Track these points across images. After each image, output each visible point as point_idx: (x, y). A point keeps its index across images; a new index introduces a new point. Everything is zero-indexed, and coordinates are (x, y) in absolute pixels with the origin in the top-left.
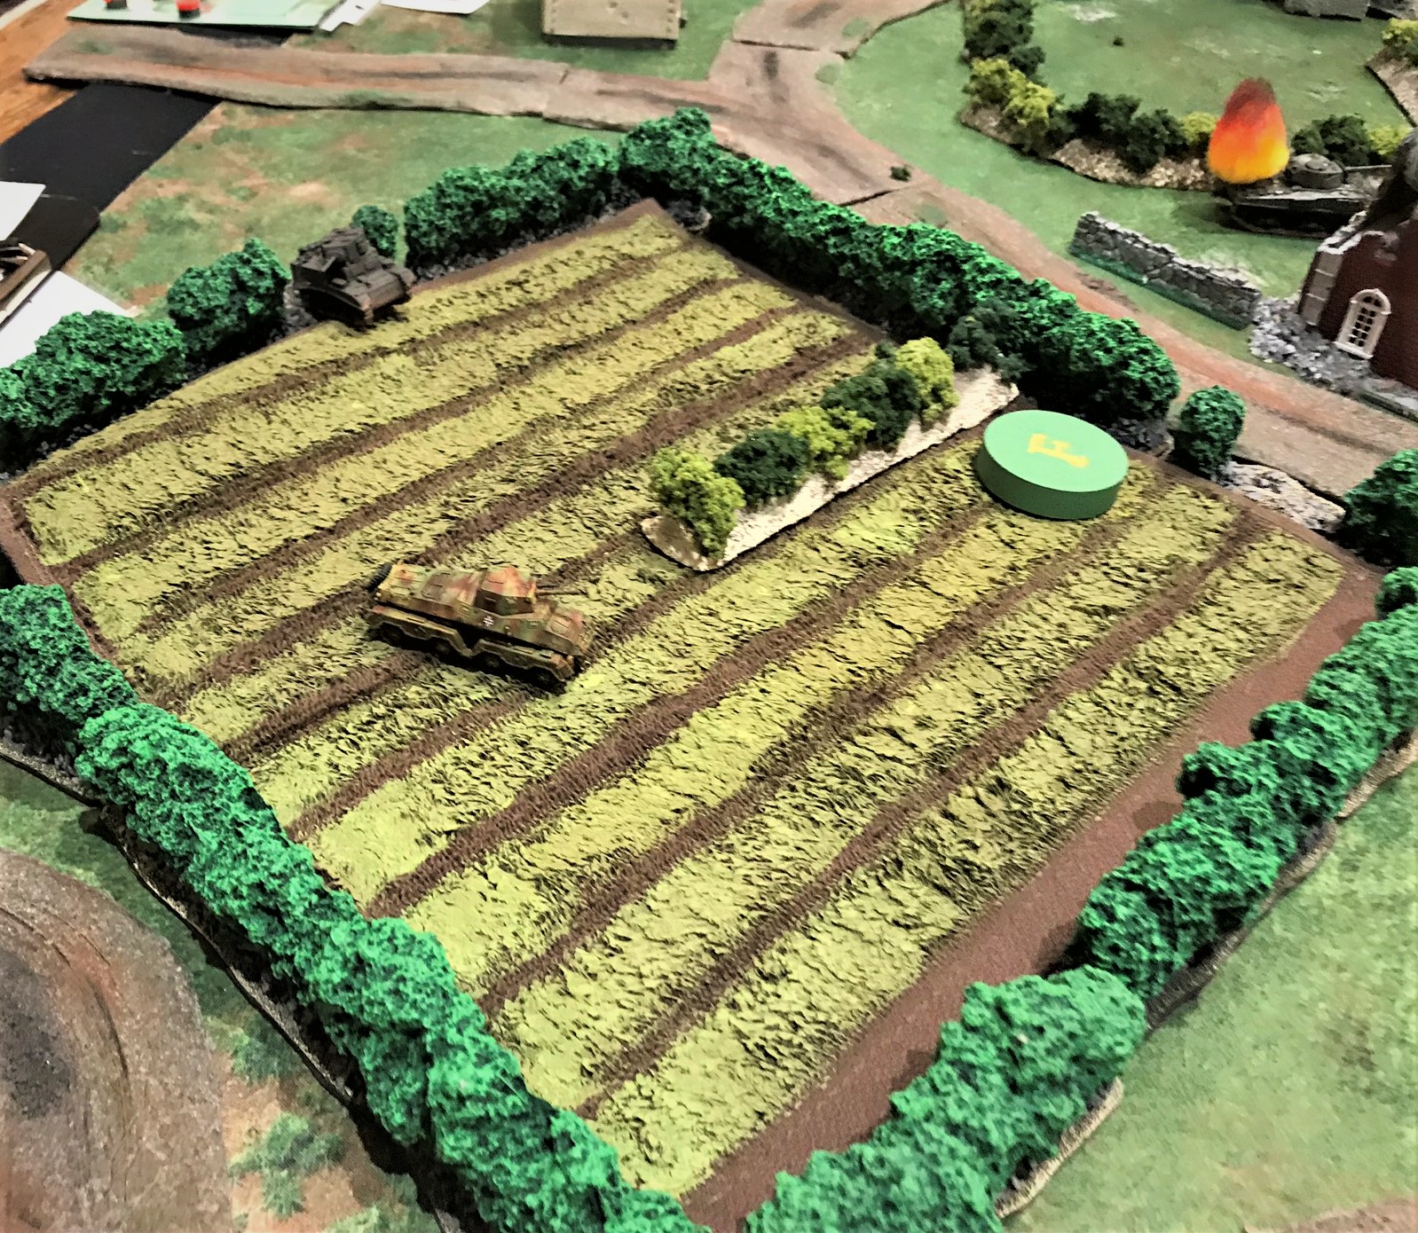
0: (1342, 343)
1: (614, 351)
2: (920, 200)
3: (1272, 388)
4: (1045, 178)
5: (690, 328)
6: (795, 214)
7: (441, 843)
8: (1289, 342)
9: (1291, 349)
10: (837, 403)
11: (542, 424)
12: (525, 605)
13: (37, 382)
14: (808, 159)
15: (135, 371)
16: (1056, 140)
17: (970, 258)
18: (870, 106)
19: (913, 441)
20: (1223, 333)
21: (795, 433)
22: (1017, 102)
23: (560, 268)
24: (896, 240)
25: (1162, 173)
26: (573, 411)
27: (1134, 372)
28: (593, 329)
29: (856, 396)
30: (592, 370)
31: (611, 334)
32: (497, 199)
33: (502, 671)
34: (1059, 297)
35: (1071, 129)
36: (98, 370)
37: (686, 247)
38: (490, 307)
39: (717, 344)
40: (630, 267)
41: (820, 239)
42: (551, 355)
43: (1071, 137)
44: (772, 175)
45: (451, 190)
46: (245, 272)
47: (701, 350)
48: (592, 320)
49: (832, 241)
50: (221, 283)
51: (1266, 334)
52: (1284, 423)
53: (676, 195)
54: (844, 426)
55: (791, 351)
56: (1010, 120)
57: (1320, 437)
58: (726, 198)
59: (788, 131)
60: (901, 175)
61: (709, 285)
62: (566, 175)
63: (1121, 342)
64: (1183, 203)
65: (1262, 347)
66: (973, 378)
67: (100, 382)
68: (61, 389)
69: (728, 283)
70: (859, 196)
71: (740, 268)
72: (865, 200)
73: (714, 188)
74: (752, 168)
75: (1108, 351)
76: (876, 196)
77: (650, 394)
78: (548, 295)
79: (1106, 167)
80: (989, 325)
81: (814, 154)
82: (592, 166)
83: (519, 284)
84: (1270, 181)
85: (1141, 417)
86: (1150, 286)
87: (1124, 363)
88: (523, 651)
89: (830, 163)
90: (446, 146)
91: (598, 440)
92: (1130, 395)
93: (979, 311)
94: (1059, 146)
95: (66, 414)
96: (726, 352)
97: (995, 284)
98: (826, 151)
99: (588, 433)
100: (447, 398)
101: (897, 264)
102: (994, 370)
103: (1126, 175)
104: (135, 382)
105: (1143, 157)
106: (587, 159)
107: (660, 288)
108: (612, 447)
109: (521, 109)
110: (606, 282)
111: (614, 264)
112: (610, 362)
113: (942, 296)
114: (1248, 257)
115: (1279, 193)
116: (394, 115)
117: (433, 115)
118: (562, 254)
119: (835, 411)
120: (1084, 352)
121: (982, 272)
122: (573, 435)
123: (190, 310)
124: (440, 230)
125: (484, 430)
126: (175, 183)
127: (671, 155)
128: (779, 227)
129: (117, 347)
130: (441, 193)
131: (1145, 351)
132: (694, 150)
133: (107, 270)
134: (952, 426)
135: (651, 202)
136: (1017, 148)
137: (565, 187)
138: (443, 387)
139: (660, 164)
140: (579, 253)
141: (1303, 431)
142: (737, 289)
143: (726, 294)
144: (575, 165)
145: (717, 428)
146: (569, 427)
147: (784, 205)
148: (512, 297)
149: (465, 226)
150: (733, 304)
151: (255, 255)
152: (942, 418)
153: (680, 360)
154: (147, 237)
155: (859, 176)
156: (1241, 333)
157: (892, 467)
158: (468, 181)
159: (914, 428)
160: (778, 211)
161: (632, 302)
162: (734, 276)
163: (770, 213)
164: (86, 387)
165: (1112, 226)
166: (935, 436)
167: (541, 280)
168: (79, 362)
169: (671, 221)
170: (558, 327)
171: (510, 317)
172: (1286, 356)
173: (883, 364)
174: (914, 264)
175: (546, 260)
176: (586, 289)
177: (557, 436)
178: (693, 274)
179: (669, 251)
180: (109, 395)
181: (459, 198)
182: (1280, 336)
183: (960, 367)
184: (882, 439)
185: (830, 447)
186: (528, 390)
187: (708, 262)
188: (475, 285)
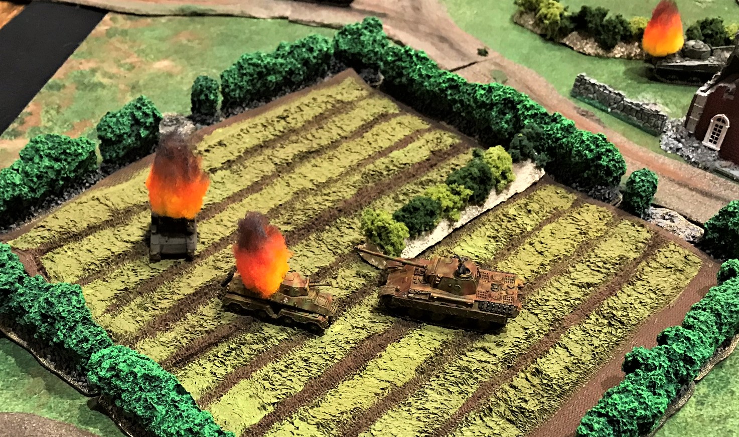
0: (706, 143)
1: (337, 154)
2: (493, 67)
3: (672, 168)
4: (558, 53)
5: (376, 140)
6: (429, 77)
7: (271, 409)
8: (679, 142)
9: (680, 145)
10: (455, 182)
11: (301, 193)
12: (303, 291)
13: (26, 174)
14: (433, 44)
15: (75, 165)
16: (564, 32)
17: (520, 102)
18: (464, 13)
19: (492, 200)
20: (648, 139)
21: (434, 198)
22: (543, 11)
23: (305, 109)
24: (482, 92)
25: (619, 51)
26: (317, 186)
27: (604, 162)
28: (324, 142)
29: (464, 178)
30: (326, 164)
31: (334, 144)
32: (271, 70)
33: (292, 325)
34: (566, 122)
35: (572, 26)
36: (57, 166)
37: (371, 96)
39: (391, 149)
40: (342, 107)
41: (443, 91)
42: (304, 157)
43: (572, 30)
44: (417, 56)
45: (246, 66)
46: (139, 114)
47: (383, 153)
48: (324, 137)
49: (449, 92)
50: (126, 120)
51: (668, 138)
52: (677, 186)
53: (366, 66)
54: (458, 193)
55: (428, 153)
56: (540, 21)
57: (694, 193)
58: (392, 68)
59: (422, 28)
60: (483, 53)
61: (384, 117)
62: (306, 56)
63: (597, 146)
64: (630, 66)
65: (666, 144)
66: (522, 166)
67: (58, 172)
68: (39, 177)
69: (394, 115)
70: (461, 64)
71: (400, 107)
72: (464, 67)
73: (386, 63)
74: (406, 52)
75: (591, 151)
76: (470, 65)
77: (357, 177)
78: (299, 125)
79: (590, 47)
80: (530, 137)
81: (436, 40)
82: (320, 51)
83: (284, 118)
84: (674, 55)
85: (607, 185)
86: (612, 113)
87: (599, 157)
88: (303, 314)
89: (445, 46)
90: (236, 37)
91: (333, 202)
92: (602, 173)
93: (525, 130)
94: (565, 35)
95: (42, 191)
96: (395, 154)
97: (534, 116)
98: (443, 39)
99: (326, 198)
100: (249, 184)
101: (483, 104)
102: (533, 162)
103: (600, 52)
104: (75, 171)
105: (609, 42)
106: (317, 47)
107: (359, 119)
108: (340, 205)
109: (277, 15)
110: (330, 116)
111: (333, 106)
112: (335, 160)
113: (507, 122)
114: (662, 97)
115: (679, 62)
116: (206, 19)
117: (228, 19)
118: (306, 99)
119: (453, 186)
120: (579, 151)
121: (528, 109)
122: (319, 199)
123: (109, 135)
124: (241, 88)
125: (272, 198)
126: (88, 61)
127: (363, 44)
128: (421, 84)
129: (64, 153)
130: (240, 67)
131: (609, 151)
132: (375, 41)
133: (58, 112)
134: (512, 192)
135: (351, 70)
136: (543, 36)
137: (306, 62)
138: (249, 177)
139: (357, 49)
140: (314, 99)
141: (686, 190)
142: (399, 119)
143: (394, 122)
144: (311, 50)
145: (392, 195)
146: (316, 195)
147: (424, 72)
148: (281, 126)
149: (254, 85)
150: (398, 127)
151: (144, 104)
152: (507, 187)
153: (371, 158)
154: (77, 93)
155: (461, 54)
156: (657, 139)
157: (482, 214)
158: (255, 61)
159: (493, 193)
160: (421, 75)
161: (344, 127)
162: (397, 112)
163: (416, 77)
164: (52, 175)
165: (593, 81)
166: (503, 197)
167: (295, 116)
168: (47, 162)
169: (362, 81)
170: (306, 142)
172: (678, 150)
173: (477, 161)
174: (492, 105)
175: (297, 103)
176: (319, 120)
177: (310, 199)
178: (376, 111)
179: (361, 98)
180: (63, 179)
181: (251, 70)
182: (676, 139)
183: (515, 160)
184: (478, 199)
185: (451, 204)
186: (293, 176)
187: (383, 104)
188: (260, 119)
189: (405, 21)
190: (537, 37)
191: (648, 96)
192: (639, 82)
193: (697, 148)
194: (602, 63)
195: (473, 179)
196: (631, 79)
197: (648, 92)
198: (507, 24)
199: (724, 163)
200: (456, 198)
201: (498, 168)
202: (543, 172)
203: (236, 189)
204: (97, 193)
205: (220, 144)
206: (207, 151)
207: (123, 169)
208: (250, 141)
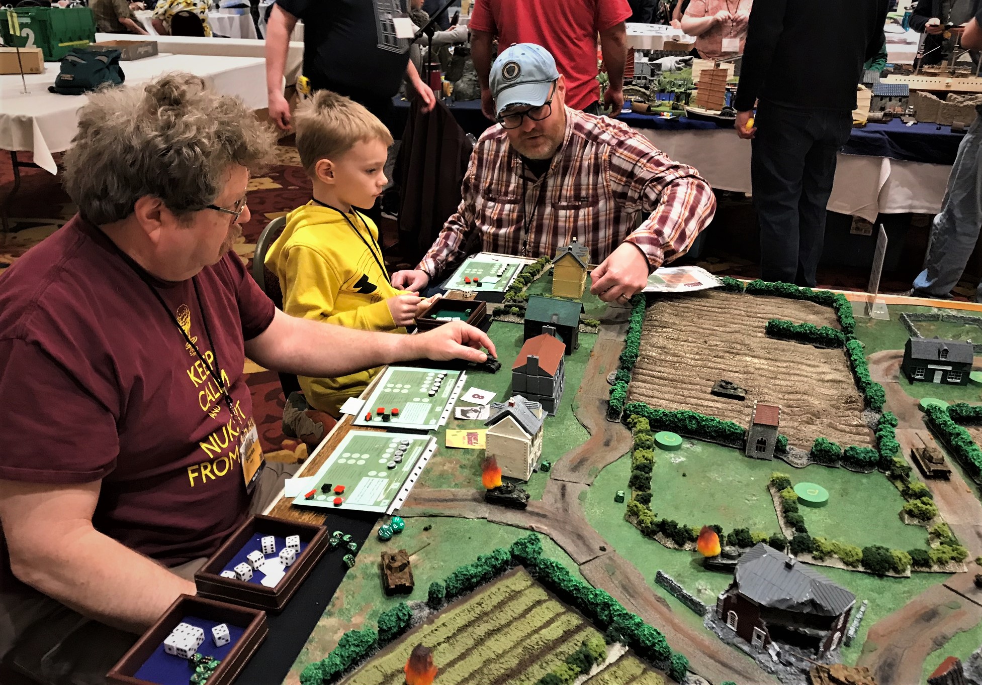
0: (729, 625)
1: (510, 631)
2: (608, 561)
3: (707, 643)
4: (651, 547)
5: (533, 621)
6: (564, 580)
8: (714, 623)
9: (714, 626)
10: (570, 663)
11: (488, 662)
13: (342, 656)
14: (573, 541)
16: (654, 533)
18: (595, 512)
19: (595, 670)
20: (697, 616)
21: (558, 675)
22: (641, 517)
23: (493, 596)
25: (688, 546)
26: (497, 656)
27: (657, 648)
28: (503, 622)
29: (575, 660)
30: (503, 639)
31: (509, 624)
32: (472, 577)
35: (658, 529)
36: (357, 650)
37: (532, 585)
38: (471, 617)
39: (541, 628)
40: (515, 595)
42: (490, 634)
43: (658, 532)
45: (460, 576)
47: (536, 631)
48: (503, 617)
50: (394, 619)
51: (708, 619)
52: (708, 658)
53: (530, 565)
54: (573, 670)
55: (562, 632)
56: (640, 523)
57: (717, 664)
58: (544, 572)
59: (568, 527)
60: (603, 549)
61: (539, 603)
62: (494, 563)
64: (694, 558)
65: (707, 624)
66: (613, 646)
67: (358, 653)
69: (545, 601)
70: (588, 559)
71: (549, 595)
72: (590, 560)
73: (540, 568)
74: (551, 564)
75: (650, 641)
76: (594, 559)
77: (520, 650)
78: (489, 609)
79: (670, 543)
80: (616, 629)
81: (575, 538)
82: (502, 560)
83: (480, 605)
84: (718, 556)
85: (662, 661)
86: (677, 597)
87: (654, 644)
89: (580, 543)
90: (455, 535)
91: (505, 669)
92: (657, 654)
94: (655, 534)
95: (349, 664)
96: (543, 631)
97: (619, 615)
98: (580, 537)
99: (501, 665)
100: (459, 654)
102: (620, 642)
103: (676, 546)
105: (680, 542)
106: (500, 558)
107: (524, 604)
108: (508, 672)
109: (480, 516)
110: (507, 602)
111: (510, 595)
112: (508, 635)
113: (606, 616)
114: (711, 584)
115: (720, 560)
116: (438, 519)
117: (451, 519)
118: (494, 589)
119: (570, 665)
120: (643, 641)
122: (497, 666)
123: (385, 628)
124: (456, 588)
125: (471, 665)
126: (370, 556)
127: (527, 553)
128: (560, 584)
129: (361, 641)
130: (456, 575)
132: (534, 551)
133: (353, 597)
134: (607, 663)
135: (521, 567)
136: (642, 532)
137: (494, 567)
138: (459, 649)
139: (524, 555)
140: (499, 589)
141: (712, 661)
142: (547, 603)
143: (544, 605)
144: (497, 559)
145: (539, 663)
146: (496, 663)
147: (561, 577)
148: (478, 610)
149: (464, 585)
150: (546, 611)
151: (403, 608)
152: (604, 660)
153: (529, 636)
154: (364, 582)
155: (590, 549)
156: (702, 618)
157: (588, 679)
158: (464, 571)
159: (595, 665)
160: (559, 579)
161: (515, 610)
162: (547, 598)
163: (556, 580)
164: (354, 656)
165: (666, 576)
166: (602, 667)
167: (487, 602)
168: (352, 648)
169: (528, 574)
170: (492, 622)
171: (479, 619)
172: (713, 628)
173: (584, 649)
175: (488, 593)
176: (501, 605)
177: (492, 666)
178: (534, 598)
179: (528, 587)
180: (359, 656)
181: (462, 577)
182: (712, 621)
183: (608, 643)
184: (586, 671)
185: (568, 677)
186: (483, 648)
187: (539, 593)
188: (466, 606)
189: (557, 520)
190: (639, 532)
191: (702, 583)
192: (699, 571)
193: (723, 628)
194: (678, 554)
195: (581, 661)
196: (694, 568)
197: (703, 580)
198: (621, 521)
199: (740, 640)
200: (571, 673)
201: (596, 652)
202: (627, 648)
203: (452, 658)
204: (376, 662)
205: (444, 625)
206: (436, 630)
207: (391, 645)
208: (460, 622)
